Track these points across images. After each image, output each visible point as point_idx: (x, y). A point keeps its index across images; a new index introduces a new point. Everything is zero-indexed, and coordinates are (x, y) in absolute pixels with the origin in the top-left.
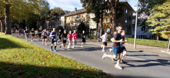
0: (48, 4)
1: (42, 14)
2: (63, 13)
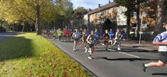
0: (72, 4)
1: (67, 14)
2: (86, 12)
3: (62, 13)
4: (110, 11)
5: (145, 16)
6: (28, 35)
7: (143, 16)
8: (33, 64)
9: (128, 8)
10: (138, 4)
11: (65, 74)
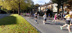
0: (33, 3)
1: (31, 7)
2: (39, 6)
3: (29, 6)
4: (50, 6)
5: (66, 8)
6: (15, 15)
7: (65, 8)
8: (16, 27)
9: (58, 4)
10: (63, 2)
11: (29, 32)
